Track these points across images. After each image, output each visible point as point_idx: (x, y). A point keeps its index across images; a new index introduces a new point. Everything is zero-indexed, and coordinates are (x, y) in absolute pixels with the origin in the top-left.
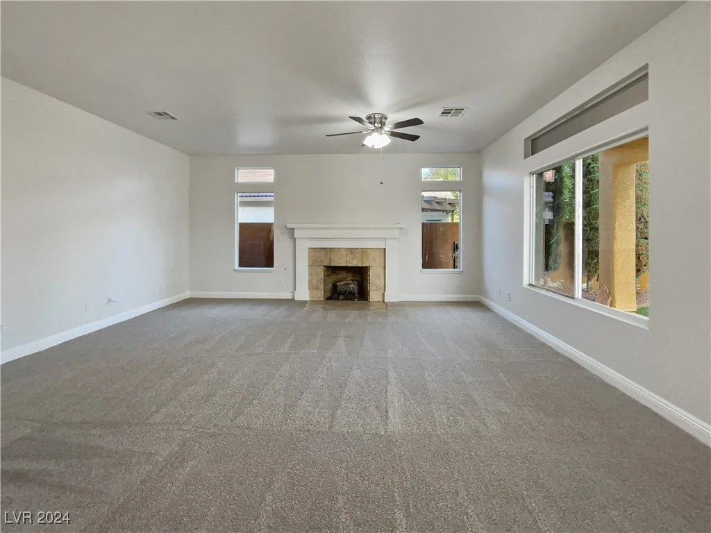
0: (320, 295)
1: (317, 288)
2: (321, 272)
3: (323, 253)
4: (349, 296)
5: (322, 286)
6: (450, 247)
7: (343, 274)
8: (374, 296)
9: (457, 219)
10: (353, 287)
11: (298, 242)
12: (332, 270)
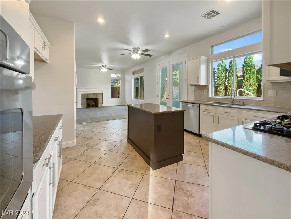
0: (85, 106)
1: (84, 104)
2: (85, 100)
3: (85, 95)
4: (92, 106)
5: (85, 104)
6: (118, 93)
7: (90, 101)
8: (100, 105)
9: (118, 86)
10: (93, 104)
11: (78, 92)
12: (88, 99)
